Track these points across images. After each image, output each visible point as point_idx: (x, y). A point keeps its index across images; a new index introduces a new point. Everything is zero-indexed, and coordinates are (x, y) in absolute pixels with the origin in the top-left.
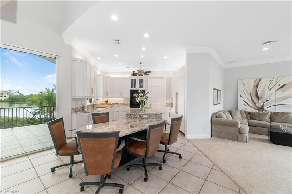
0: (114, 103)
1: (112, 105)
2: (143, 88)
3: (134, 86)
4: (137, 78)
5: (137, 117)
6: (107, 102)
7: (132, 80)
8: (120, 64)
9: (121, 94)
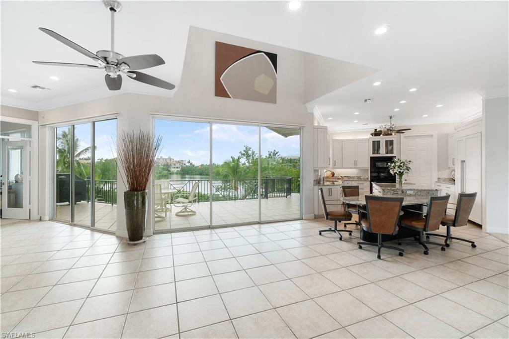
0: (343, 176)
1: (340, 179)
2: (392, 153)
3: (376, 152)
4: (382, 139)
6: (333, 174)
7: (374, 142)
8: (356, 121)
9: (355, 163)
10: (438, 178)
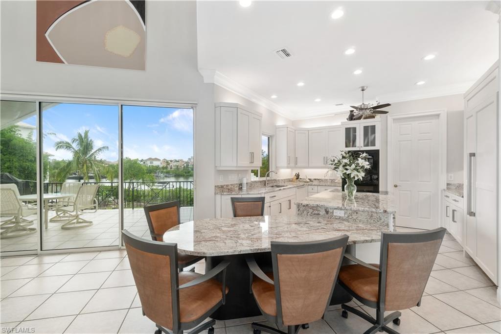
0: (312, 178)
1: (308, 182)
2: (374, 145)
3: (351, 144)
4: (359, 126)
5: (321, 213)
6: (298, 176)
7: (348, 130)
8: (318, 100)
10: (448, 184)
